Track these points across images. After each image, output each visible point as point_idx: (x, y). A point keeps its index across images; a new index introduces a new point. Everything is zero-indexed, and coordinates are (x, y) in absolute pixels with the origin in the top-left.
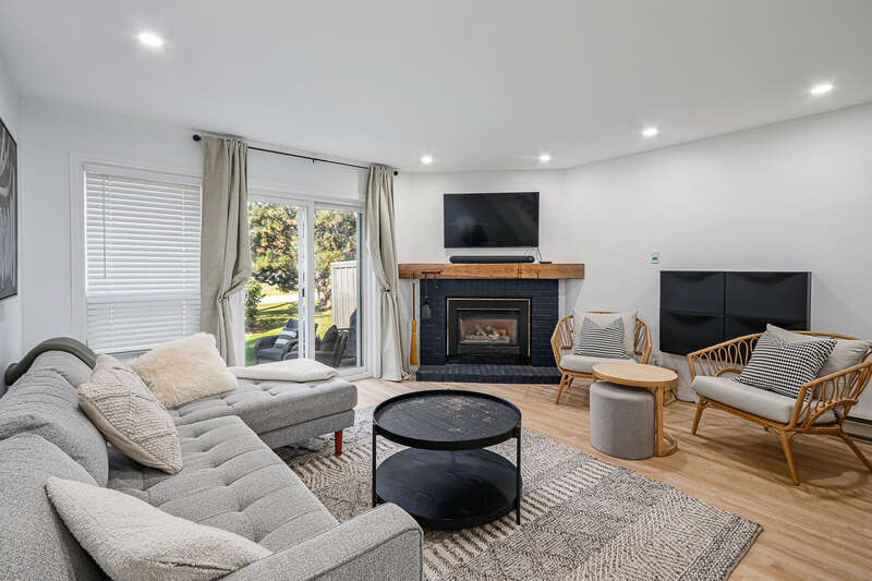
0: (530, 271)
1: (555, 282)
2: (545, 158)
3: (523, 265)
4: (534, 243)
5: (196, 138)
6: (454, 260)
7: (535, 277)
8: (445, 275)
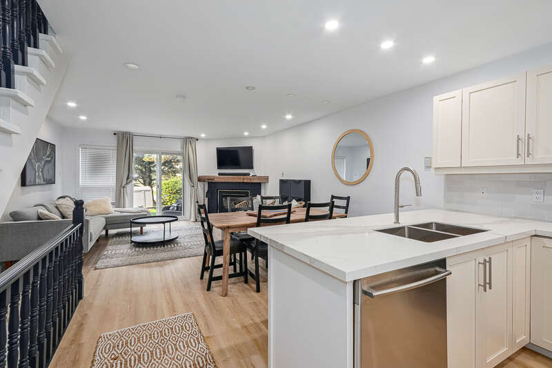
0: (247, 179)
1: (260, 184)
2: (246, 134)
3: (245, 177)
4: (251, 167)
5: (115, 134)
6: (219, 174)
7: (249, 181)
8: (216, 180)
